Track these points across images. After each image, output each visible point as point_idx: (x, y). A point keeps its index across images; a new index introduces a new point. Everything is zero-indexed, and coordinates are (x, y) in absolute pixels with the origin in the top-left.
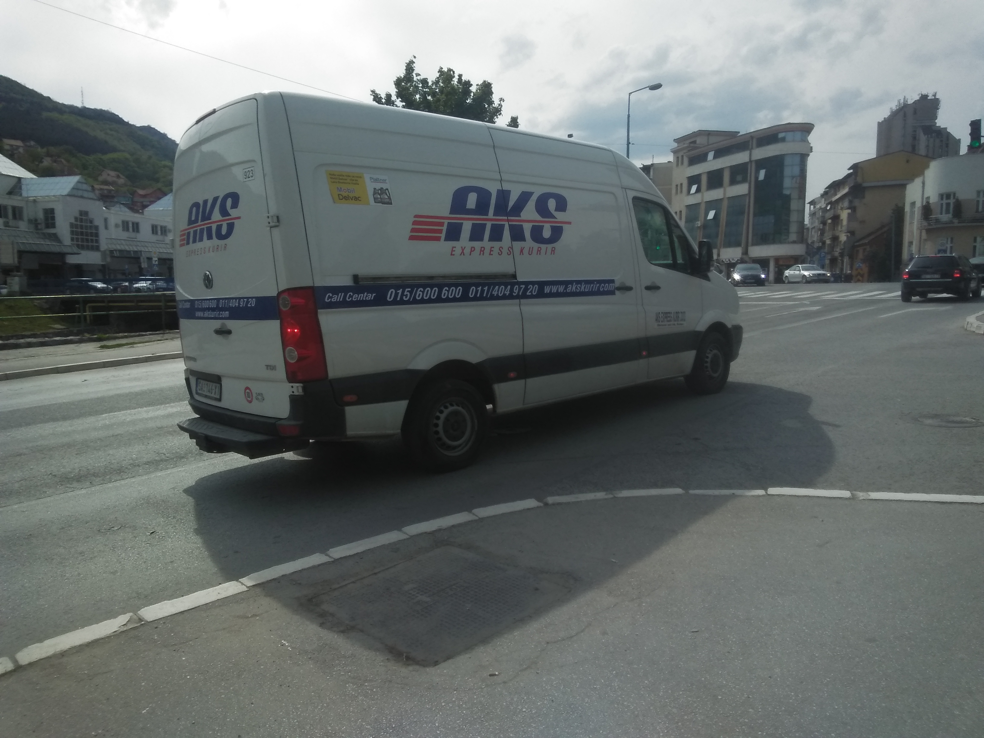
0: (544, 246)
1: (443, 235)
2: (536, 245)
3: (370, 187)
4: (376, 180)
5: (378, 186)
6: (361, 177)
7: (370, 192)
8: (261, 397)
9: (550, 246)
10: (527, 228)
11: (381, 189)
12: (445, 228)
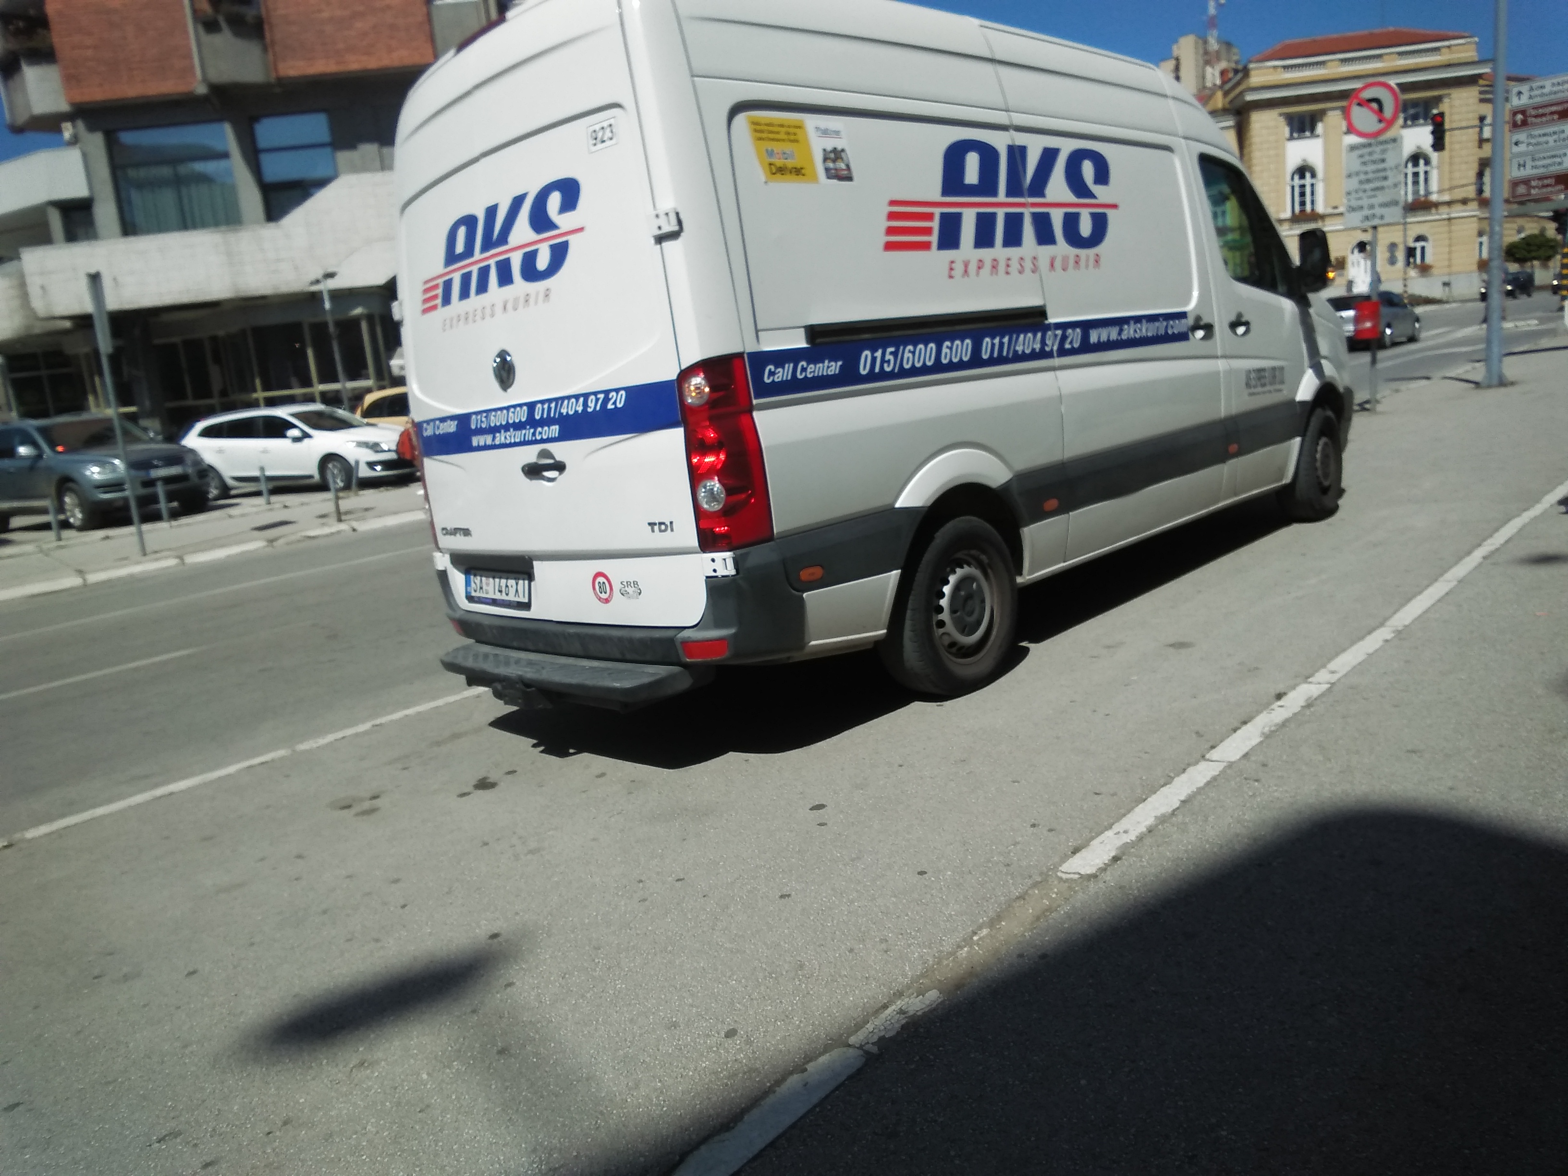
0: (1083, 253)
1: (934, 239)
2: (1072, 251)
3: (818, 146)
4: (825, 133)
5: (830, 144)
6: (799, 127)
7: (818, 157)
8: (633, 588)
9: (1091, 252)
10: (1057, 218)
11: (835, 150)
12: (935, 224)
